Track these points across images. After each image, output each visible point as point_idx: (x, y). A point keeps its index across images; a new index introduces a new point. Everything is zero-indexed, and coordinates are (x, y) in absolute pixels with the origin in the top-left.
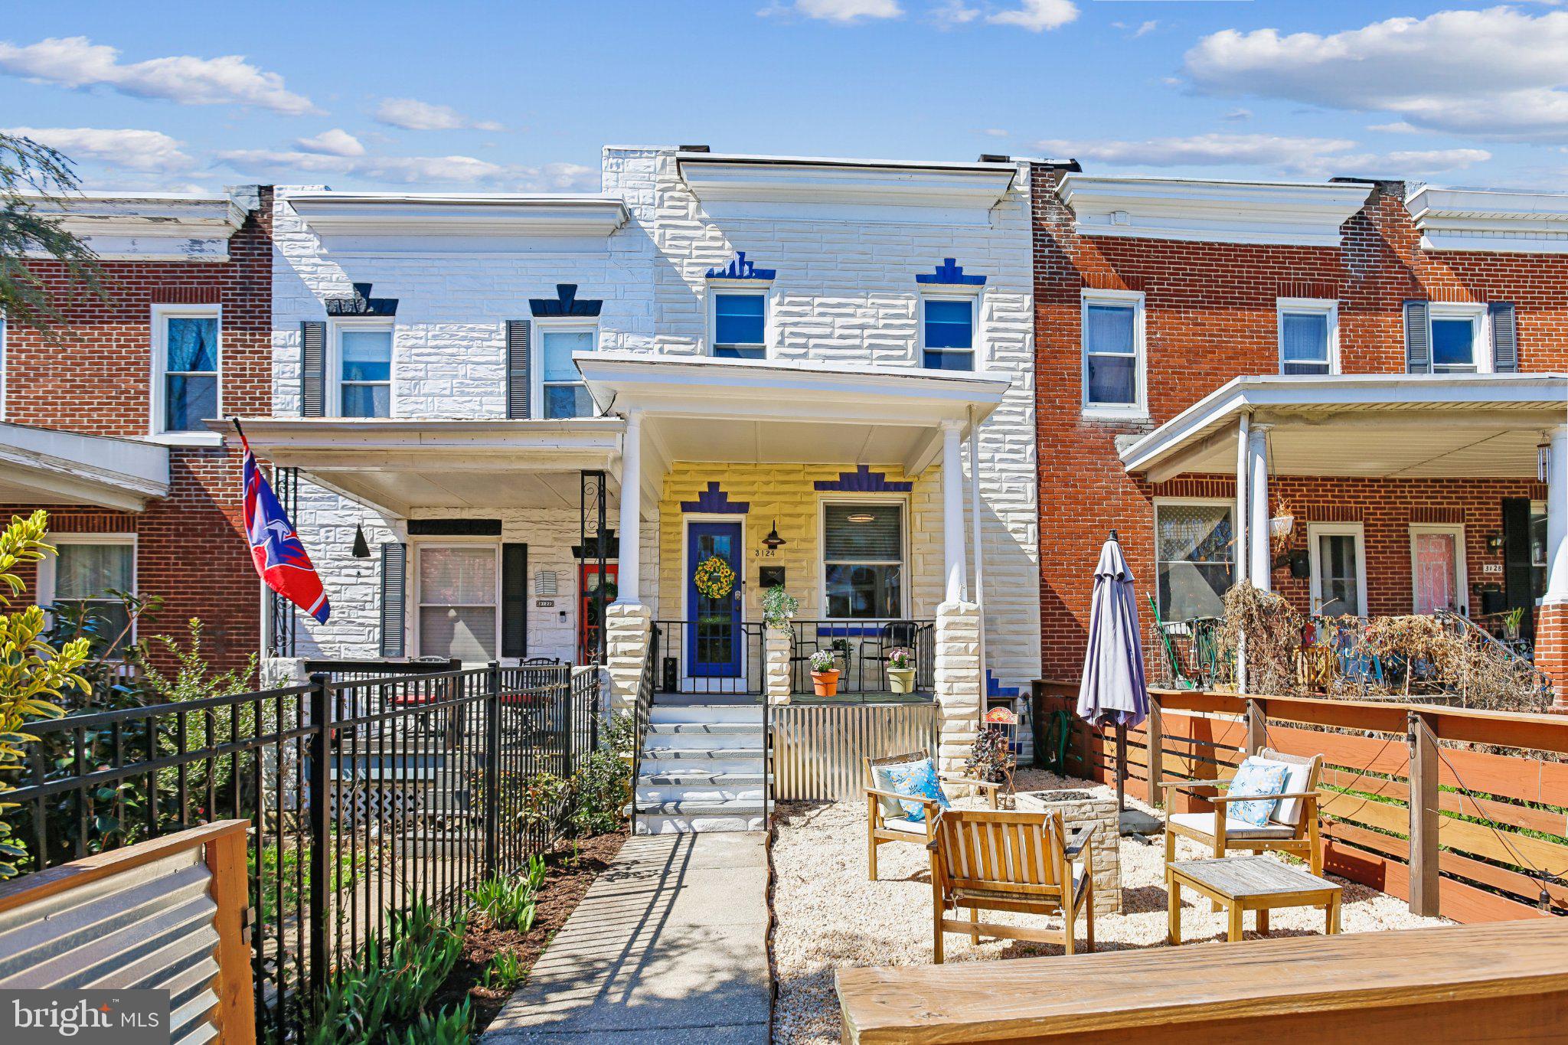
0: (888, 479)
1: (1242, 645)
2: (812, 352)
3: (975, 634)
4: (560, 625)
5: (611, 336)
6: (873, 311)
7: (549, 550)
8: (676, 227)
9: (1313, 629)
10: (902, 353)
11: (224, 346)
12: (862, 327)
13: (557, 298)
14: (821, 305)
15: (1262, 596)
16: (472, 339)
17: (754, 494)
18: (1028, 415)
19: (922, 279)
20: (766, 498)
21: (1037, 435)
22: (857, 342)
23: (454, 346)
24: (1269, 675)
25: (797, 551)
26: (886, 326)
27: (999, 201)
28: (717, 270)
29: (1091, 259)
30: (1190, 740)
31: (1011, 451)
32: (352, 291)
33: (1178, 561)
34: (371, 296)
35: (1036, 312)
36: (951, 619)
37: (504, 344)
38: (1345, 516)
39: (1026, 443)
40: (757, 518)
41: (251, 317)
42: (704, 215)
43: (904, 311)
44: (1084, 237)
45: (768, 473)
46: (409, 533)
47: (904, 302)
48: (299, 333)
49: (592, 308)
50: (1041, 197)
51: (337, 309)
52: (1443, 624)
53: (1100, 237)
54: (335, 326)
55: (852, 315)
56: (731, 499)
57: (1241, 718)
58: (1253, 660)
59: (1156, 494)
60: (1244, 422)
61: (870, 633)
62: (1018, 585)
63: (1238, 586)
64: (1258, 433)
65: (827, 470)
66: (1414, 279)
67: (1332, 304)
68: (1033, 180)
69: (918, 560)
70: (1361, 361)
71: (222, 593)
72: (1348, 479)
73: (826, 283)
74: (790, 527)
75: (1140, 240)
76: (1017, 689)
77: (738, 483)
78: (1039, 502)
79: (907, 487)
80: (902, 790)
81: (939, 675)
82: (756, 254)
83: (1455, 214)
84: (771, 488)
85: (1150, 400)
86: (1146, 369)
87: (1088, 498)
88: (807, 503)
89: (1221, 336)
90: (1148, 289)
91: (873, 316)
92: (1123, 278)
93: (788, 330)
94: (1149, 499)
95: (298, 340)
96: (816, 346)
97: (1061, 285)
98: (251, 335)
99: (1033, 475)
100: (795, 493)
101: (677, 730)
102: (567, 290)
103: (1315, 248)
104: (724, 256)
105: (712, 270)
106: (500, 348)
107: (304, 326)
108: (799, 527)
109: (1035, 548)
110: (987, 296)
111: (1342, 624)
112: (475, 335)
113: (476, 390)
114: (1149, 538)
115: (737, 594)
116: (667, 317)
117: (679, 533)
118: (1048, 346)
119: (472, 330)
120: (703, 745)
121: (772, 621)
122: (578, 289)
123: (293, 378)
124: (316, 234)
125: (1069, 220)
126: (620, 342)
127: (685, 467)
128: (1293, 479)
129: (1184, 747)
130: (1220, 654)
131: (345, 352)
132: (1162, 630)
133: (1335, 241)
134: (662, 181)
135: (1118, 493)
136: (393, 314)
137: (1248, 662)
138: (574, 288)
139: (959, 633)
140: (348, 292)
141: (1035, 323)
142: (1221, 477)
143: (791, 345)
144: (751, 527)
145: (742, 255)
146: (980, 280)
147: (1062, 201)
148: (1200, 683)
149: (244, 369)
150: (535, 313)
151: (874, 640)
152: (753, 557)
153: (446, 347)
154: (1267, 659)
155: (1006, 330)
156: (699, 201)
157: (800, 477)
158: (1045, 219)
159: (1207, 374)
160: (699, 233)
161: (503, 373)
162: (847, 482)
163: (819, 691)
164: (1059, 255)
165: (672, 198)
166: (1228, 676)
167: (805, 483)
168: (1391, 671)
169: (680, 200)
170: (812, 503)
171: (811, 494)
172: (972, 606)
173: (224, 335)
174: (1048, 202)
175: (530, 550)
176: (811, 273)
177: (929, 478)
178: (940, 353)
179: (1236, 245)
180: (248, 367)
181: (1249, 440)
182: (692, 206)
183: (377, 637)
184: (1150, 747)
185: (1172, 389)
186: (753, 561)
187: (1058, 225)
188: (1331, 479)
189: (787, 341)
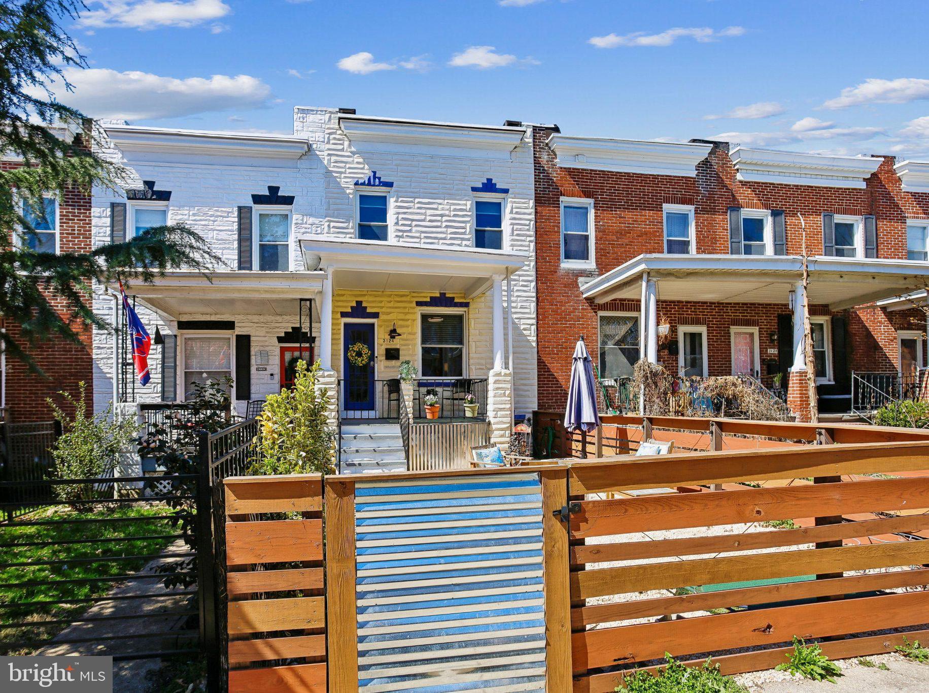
0: (456, 300)
1: (642, 391)
2: (414, 229)
3: (509, 386)
4: (270, 381)
5: (300, 217)
6: (448, 207)
7: (264, 339)
8: (337, 155)
9: (678, 383)
10: (463, 231)
11: (61, 215)
12: (442, 216)
13: (268, 194)
14: (419, 203)
15: (652, 366)
16: (217, 216)
17: (382, 307)
18: (532, 266)
19: (474, 189)
20: (389, 310)
21: (537, 277)
22: (439, 224)
23: (206, 220)
24: (655, 407)
25: (407, 340)
26: (455, 216)
27: (516, 147)
28: (361, 181)
29: (566, 181)
30: (616, 439)
31: (522, 286)
32: (143, 186)
33: (610, 345)
34: (155, 189)
35: (536, 209)
36: (497, 378)
37: (236, 220)
38: (697, 322)
39: (531, 281)
40: (385, 321)
41: (78, 199)
42: (353, 149)
43: (464, 207)
44: (561, 168)
45: (390, 296)
46: (179, 328)
47: (464, 202)
48: (109, 210)
49: (289, 200)
50: (538, 145)
51: (133, 195)
52: (742, 381)
53: (570, 168)
54: (131, 205)
55: (436, 209)
56: (369, 310)
57: (641, 427)
58: (647, 399)
59: (599, 310)
60: (645, 276)
61: (447, 385)
62: (526, 359)
63: (641, 362)
64: (652, 283)
65: (422, 295)
66: (733, 196)
67: (691, 208)
68: (534, 136)
69: (472, 344)
70: (706, 239)
71: (61, 365)
72: (699, 302)
73: (422, 190)
74: (402, 326)
75: (591, 170)
76: (524, 416)
77: (373, 302)
78: (537, 314)
79: (466, 305)
80: (487, 460)
81: (490, 408)
82: (382, 173)
83: (754, 162)
84: (391, 305)
85: (596, 259)
86: (594, 242)
87: (563, 311)
88: (411, 313)
89: (633, 224)
90: (595, 198)
91: (448, 210)
92: (582, 191)
93: (401, 216)
94: (595, 312)
95: (109, 213)
96: (416, 226)
97: (549, 194)
98: (78, 209)
99: (534, 299)
100: (405, 308)
101: (355, 438)
102: (274, 190)
103: (683, 177)
104: (365, 173)
105: (358, 181)
106: (234, 222)
107: (113, 206)
108: (407, 326)
109: (535, 339)
110: (510, 200)
111: (692, 381)
112: (219, 214)
113: (220, 246)
114: (595, 334)
115: (372, 363)
116: (332, 207)
117: (340, 329)
118: (543, 228)
119: (217, 211)
120: (369, 445)
121: (404, 379)
122: (281, 189)
123: (105, 236)
124: (120, 150)
125: (553, 158)
126: (305, 221)
127: (343, 292)
128: (671, 302)
129: (613, 443)
130: (631, 396)
131: (137, 221)
132: (601, 383)
133: (693, 174)
134: (328, 129)
135: (579, 309)
136: (168, 200)
137: (645, 400)
138: (278, 188)
139: (500, 386)
140: (140, 186)
141: (535, 215)
142: (633, 301)
143: (403, 225)
144: (380, 326)
145: (375, 173)
146: (506, 191)
147: (550, 148)
148: (621, 412)
149: (74, 230)
150: (255, 203)
151: (449, 389)
152: (381, 342)
153: (201, 220)
154: (654, 399)
155: (520, 219)
156: (350, 141)
157: (408, 299)
158: (540, 158)
159: (627, 245)
160: (350, 160)
161: (236, 237)
162: (434, 302)
163: (429, 416)
164: (548, 178)
165: (335, 139)
166: (635, 408)
167: (411, 302)
168: (716, 405)
169: (339, 140)
170: (414, 313)
171: (414, 308)
172: (507, 372)
173: (60, 209)
174: (542, 148)
175: (252, 339)
176: (413, 185)
177: (479, 300)
178: (485, 231)
179: (642, 174)
180: (76, 229)
181: (647, 286)
182: (346, 143)
183: (160, 389)
184: (596, 444)
185: (608, 253)
186: (382, 345)
187: (547, 161)
188: (690, 302)
189: (401, 223)
